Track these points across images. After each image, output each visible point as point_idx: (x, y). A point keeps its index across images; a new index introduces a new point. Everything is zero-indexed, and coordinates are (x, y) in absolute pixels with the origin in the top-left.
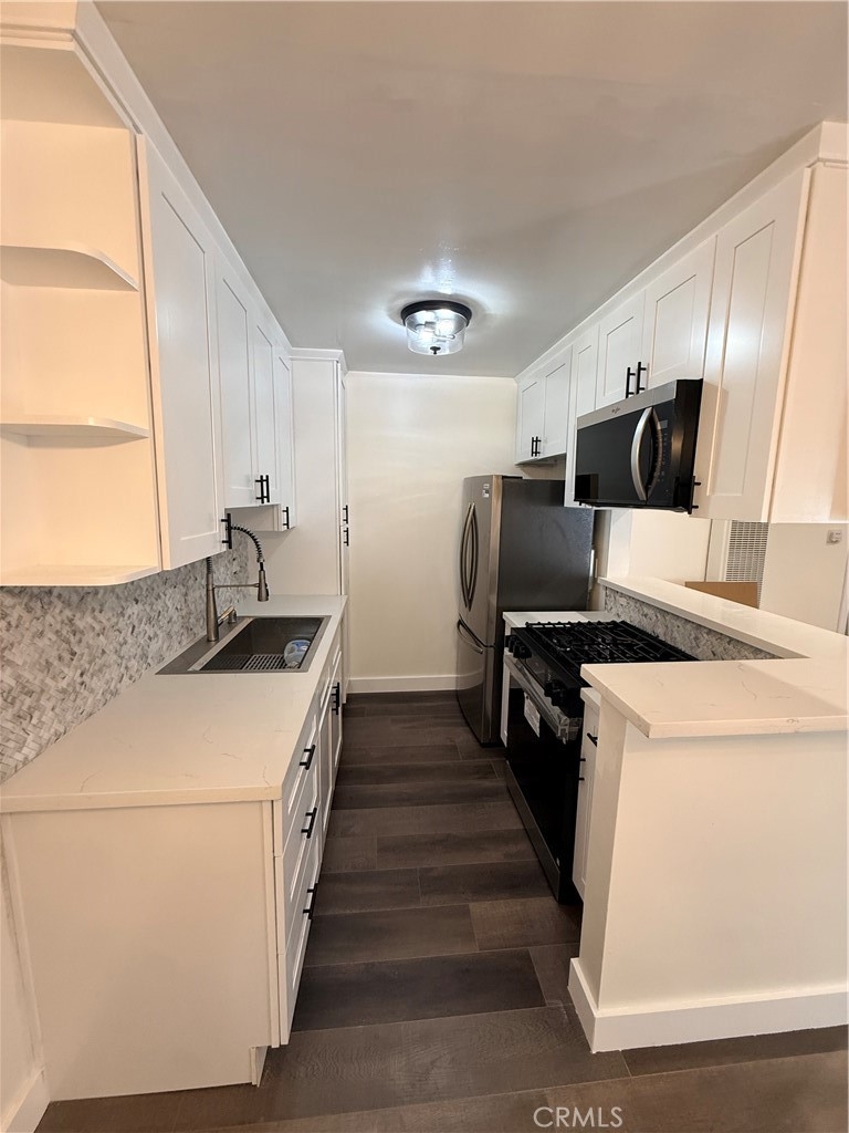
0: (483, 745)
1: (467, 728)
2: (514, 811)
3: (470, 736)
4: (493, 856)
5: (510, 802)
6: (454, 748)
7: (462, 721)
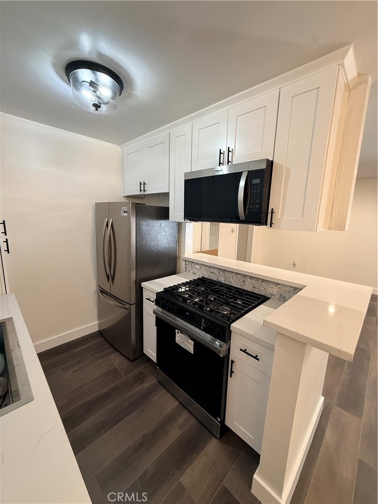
0: (132, 361)
1: (117, 353)
2: (169, 395)
3: (122, 358)
4: (174, 434)
5: (164, 390)
6: (116, 371)
7: (111, 350)
